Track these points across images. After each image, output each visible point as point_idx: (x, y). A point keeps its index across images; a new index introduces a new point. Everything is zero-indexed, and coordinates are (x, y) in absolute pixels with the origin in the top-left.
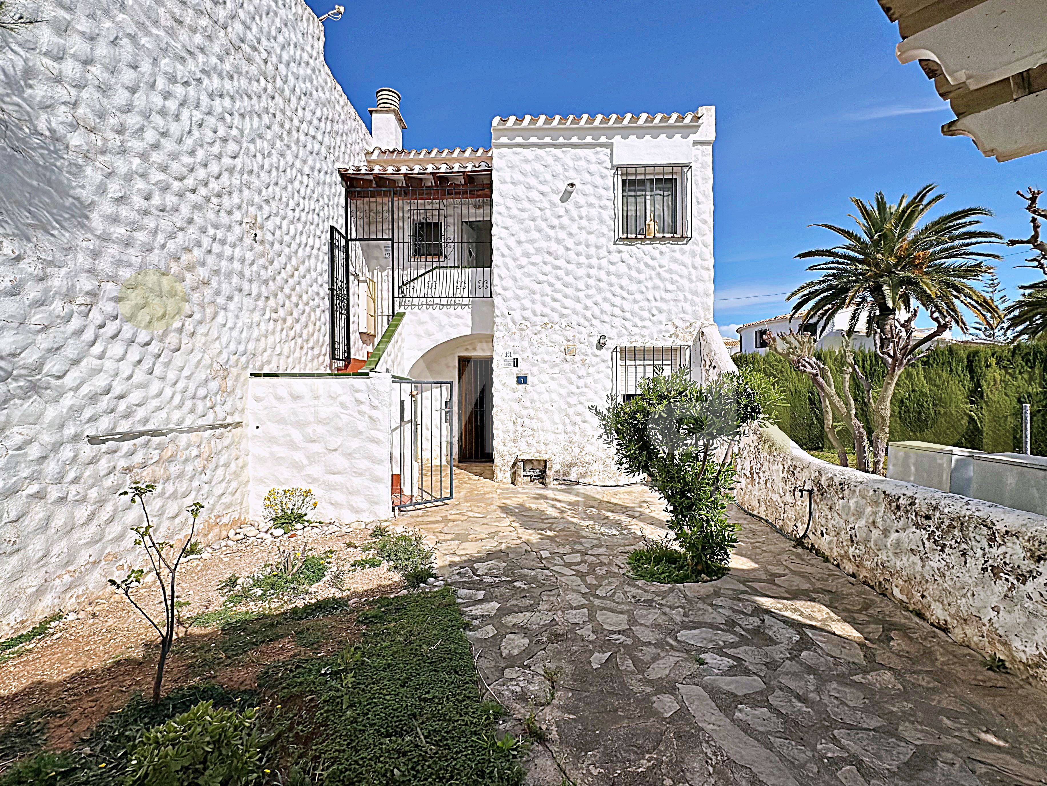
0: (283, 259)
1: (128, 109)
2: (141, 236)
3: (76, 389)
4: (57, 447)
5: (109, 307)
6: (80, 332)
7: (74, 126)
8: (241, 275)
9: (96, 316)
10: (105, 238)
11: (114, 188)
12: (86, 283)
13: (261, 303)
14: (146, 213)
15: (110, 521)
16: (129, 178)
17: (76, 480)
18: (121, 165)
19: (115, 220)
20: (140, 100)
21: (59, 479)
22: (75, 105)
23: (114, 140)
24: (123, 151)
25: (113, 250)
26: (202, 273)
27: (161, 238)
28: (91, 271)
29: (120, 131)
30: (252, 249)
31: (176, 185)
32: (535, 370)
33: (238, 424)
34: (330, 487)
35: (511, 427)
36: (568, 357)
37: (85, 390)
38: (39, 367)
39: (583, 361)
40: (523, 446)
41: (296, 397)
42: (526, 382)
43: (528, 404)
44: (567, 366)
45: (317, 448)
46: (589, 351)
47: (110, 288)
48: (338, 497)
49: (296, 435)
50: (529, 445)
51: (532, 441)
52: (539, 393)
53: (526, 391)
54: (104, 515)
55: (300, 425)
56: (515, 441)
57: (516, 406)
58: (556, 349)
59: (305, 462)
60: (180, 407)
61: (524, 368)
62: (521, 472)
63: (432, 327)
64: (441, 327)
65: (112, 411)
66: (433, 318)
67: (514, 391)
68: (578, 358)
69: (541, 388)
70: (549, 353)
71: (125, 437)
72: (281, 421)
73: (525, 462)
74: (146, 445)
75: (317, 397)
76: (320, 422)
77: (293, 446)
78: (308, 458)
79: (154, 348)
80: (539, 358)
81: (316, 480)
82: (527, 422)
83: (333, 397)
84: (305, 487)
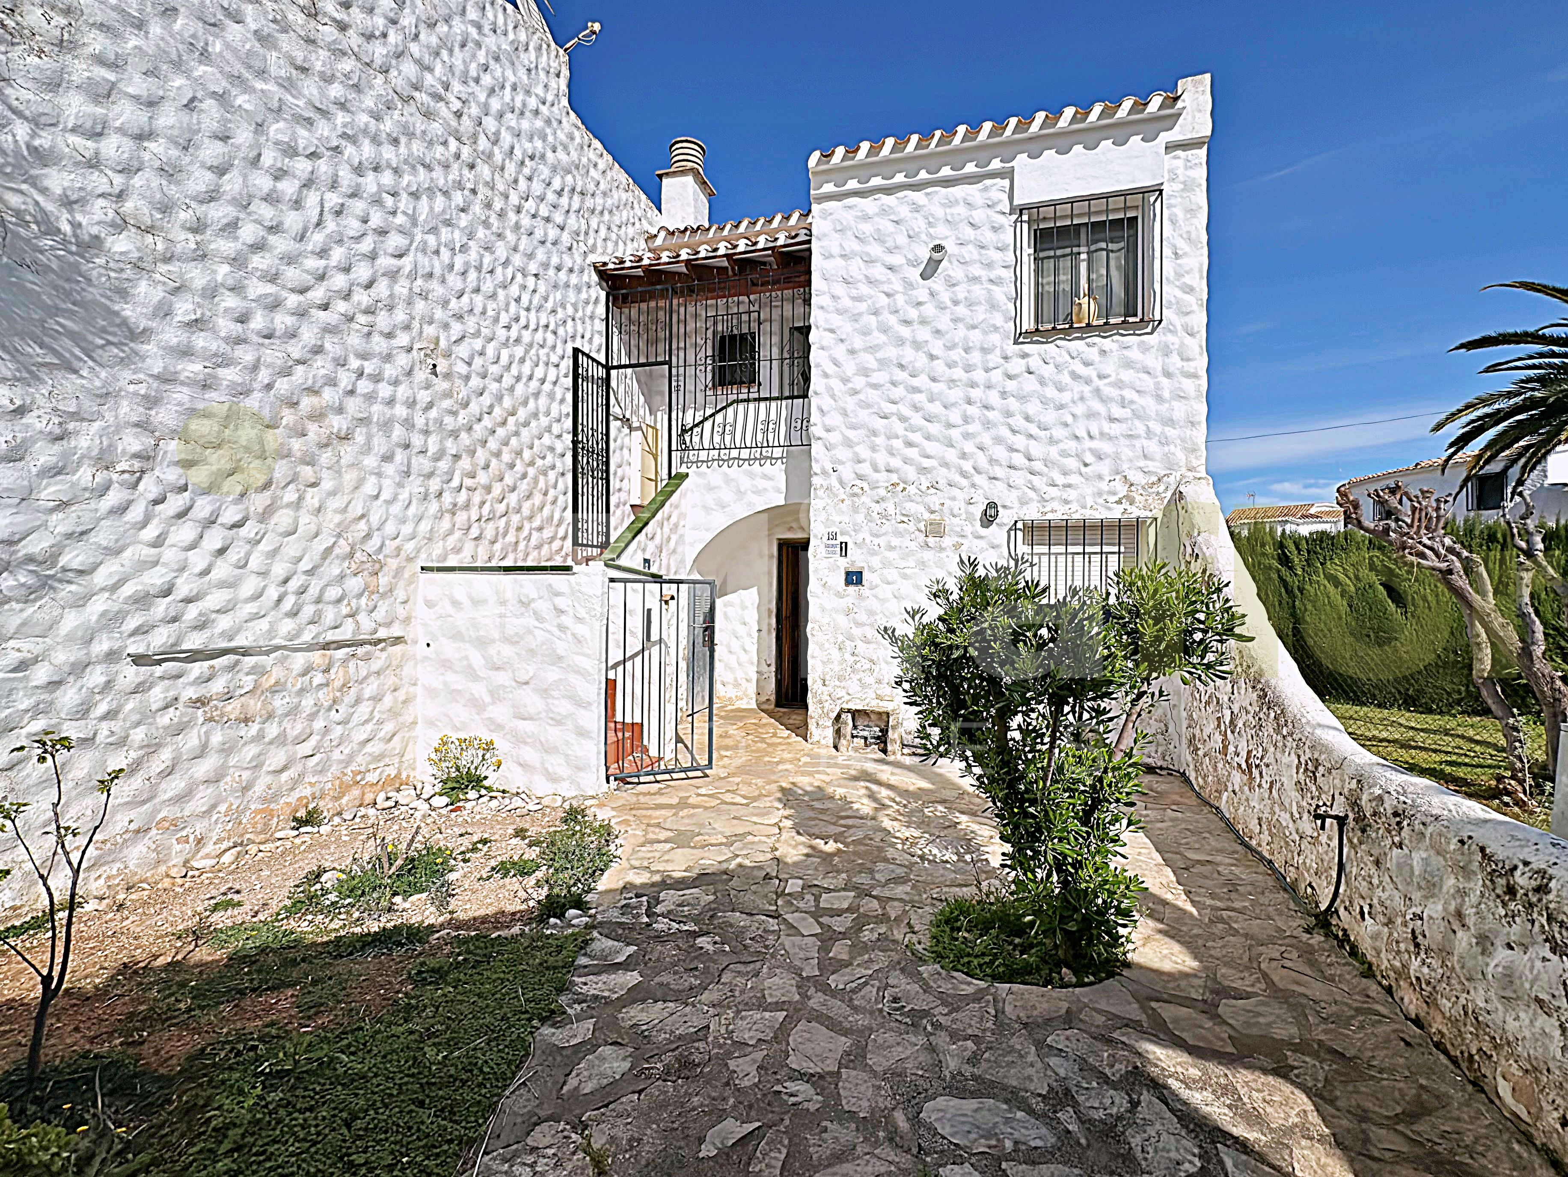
0: (486, 400)
1: (212, 196)
2: (229, 375)
3: (114, 588)
4: (79, 669)
5: (172, 475)
6: (122, 509)
7: (121, 225)
8: (409, 424)
9: (149, 487)
10: (167, 379)
11: (184, 309)
12: (132, 442)
13: (443, 465)
14: (239, 341)
15: (168, 772)
16: (211, 293)
17: (109, 715)
18: (197, 276)
19: (186, 352)
20: (232, 183)
21: (83, 712)
22: (120, 196)
23: (186, 242)
24: (201, 256)
25: (181, 395)
26: (337, 423)
27: (264, 376)
28: (143, 426)
29: (198, 227)
30: (428, 386)
31: (293, 300)
32: (875, 561)
33: (398, 640)
34: (519, 740)
35: (835, 654)
36: (931, 540)
37: (128, 590)
38: (52, 557)
39: (957, 547)
40: (854, 687)
41: (477, 602)
42: (859, 582)
43: (862, 617)
44: (928, 555)
45: (502, 678)
46: (968, 529)
47: (172, 447)
48: (529, 755)
49: (477, 659)
50: (864, 686)
51: (870, 680)
52: (883, 601)
53: (860, 596)
54: (157, 764)
55: (482, 643)
56: (841, 677)
57: (843, 621)
58: (911, 527)
59: (487, 699)
60: (294, 614)
61: (856, 559)
62: (848, 729)
63: (727, 495)
64: (740, 494)
65: (175, 620)
66: (728, 480)
67: (839, 595)
68: (947, 541)
69: (885, 591)
70: (898, 534)
71: (195, 656)
72: (457, 636)
73: (855, 714)
74: (232, 667)
75: (503, 603)
76: (508, 640)
77: (471, 674)
78: (491, 693)
79: (249, 530)
80: (882, 541)
81: (500, 727)
82: (861, 647)
83: (525, 603)
84: (486, 737)
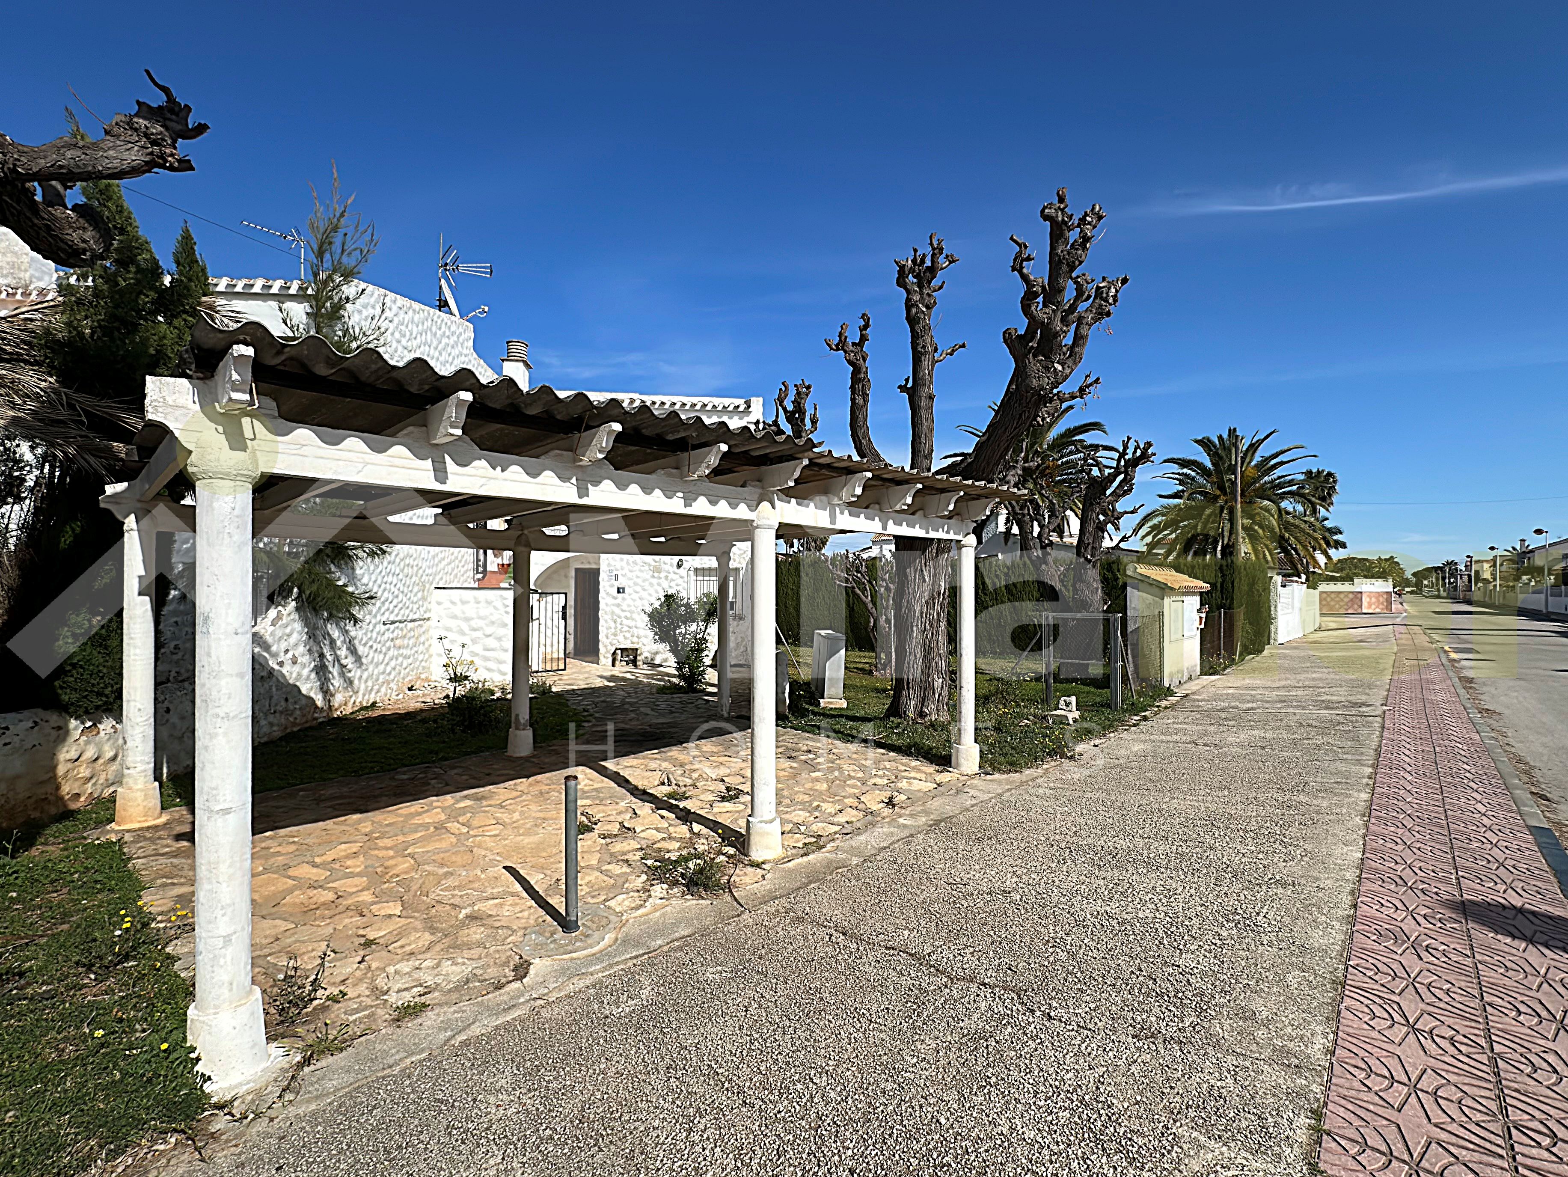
32: (631, 583)
33: (428, 619)
34: (487, 659)
35: (612, 625)
36: (656, 575)
39: (666, 577)
40: (620, 638)
41: (464, 603)
42: (623, 592)
43: (625, 607)
44: (655, 581)
45: (478, 634)
46: (671, 570)
48: (490, 665)
49: (465, 627)
50: (625, 638)
51: (628, 635)
52: (634, 600)
53: (624, 599)
56: (615, 635)
57: (617, 611)
58: (647, 568)
59: (470, 643)
61: (622, 582)
62: (619, 657)
67: (615, 598)
68: (663, 575)
69: (635, 596)
70: (641, 571)
71: (393, 623)
72: (455, 617)
73: (622, 650)
75: (478, 603)
76: (480, 618)
77: (462, 633)
78: (472, 640)
80: (634, 574)
81: (477, 655)
82: (625, 622)
83: (489, 603)
84: (470, 659)
